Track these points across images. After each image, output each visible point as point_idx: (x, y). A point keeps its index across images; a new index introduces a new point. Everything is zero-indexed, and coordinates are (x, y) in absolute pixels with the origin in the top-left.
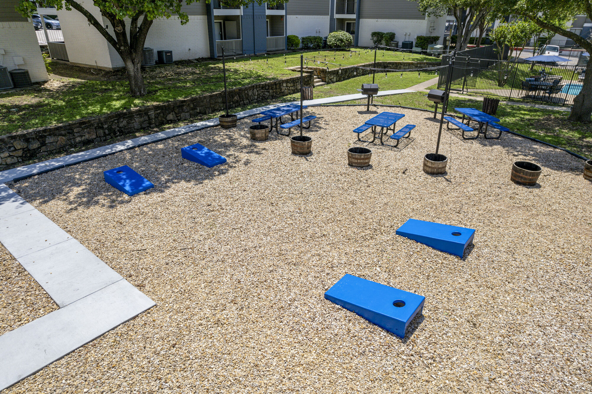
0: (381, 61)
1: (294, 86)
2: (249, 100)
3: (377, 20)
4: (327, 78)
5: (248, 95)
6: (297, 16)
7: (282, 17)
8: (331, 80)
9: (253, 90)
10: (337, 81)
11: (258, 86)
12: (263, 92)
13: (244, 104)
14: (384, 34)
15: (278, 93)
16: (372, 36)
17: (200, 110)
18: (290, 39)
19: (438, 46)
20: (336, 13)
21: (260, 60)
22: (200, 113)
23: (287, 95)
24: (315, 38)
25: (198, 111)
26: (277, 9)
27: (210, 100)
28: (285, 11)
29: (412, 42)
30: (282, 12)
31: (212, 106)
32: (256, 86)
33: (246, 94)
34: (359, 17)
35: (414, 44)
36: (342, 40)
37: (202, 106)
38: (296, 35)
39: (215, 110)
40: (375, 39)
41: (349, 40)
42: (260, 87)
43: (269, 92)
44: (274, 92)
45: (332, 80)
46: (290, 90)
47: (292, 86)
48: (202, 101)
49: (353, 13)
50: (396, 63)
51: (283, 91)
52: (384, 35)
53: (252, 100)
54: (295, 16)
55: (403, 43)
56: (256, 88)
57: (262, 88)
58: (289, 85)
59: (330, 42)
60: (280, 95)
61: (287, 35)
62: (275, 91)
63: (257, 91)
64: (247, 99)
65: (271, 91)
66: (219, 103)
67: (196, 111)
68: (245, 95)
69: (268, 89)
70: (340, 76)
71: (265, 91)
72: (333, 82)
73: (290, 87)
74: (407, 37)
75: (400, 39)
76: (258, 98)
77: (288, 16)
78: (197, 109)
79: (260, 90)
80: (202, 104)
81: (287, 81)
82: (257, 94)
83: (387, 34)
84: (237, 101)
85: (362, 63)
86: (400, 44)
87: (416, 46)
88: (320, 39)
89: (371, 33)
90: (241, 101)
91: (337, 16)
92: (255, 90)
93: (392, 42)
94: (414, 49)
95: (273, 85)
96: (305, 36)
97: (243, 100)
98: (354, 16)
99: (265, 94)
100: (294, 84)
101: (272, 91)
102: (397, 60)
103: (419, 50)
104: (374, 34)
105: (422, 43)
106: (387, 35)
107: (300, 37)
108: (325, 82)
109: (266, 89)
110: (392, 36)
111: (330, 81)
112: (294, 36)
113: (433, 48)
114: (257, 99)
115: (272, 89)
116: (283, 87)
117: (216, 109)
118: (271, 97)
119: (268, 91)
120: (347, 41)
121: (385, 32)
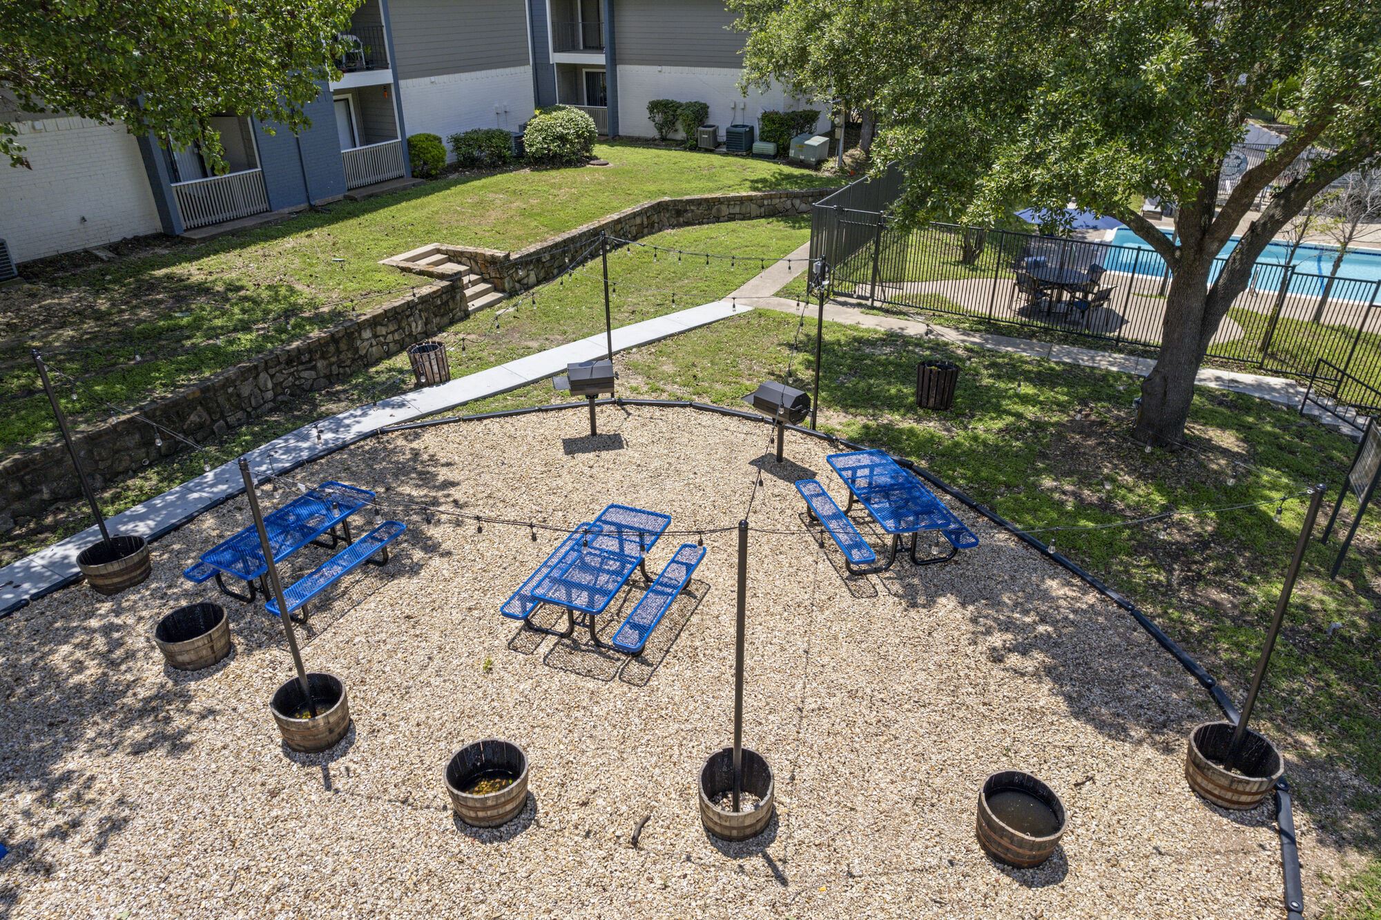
0: (667, 198)
1: (400, 328)
2: (244, 410)
3: (659, 68)
4: (506, 280)
5: (239, 396)
6: (433, 79)
7: (386, 88)
8: (519, 281)
9: (256, 378)
10: (539, 283)
11: (270, 364)
12: (292, 374)
13: (230, 427)
14: (680, 105)
15: (348, 363)
16: (651, 111)
17: (52, 492)
18: (415, 146)
19: (816, 141)
20: (555, 51)
21: (315, 232)
22: (55, 499)
23: (377, 362)
24: (490, 135)
25: (46, 496)
26: (368, 69)
27: (91, 452)
28: (390, 71)
29: (752, 128)
30: (383, 77)
31: (101, 465)
32: (266, 362)
33: (231, 395)
34: (613, 61)
35: (757, 132)
36: (562, 138)
37: (61, 477)
38: (433, 133)
39: (118, 474)
40: (659, 117)
41: (587, 134)
42: (279, 363)
43: (314, 368)
44: (331, 364)
45: (525, 281)
46: (388, 344)
47: (392, 333)
48: (59, 462)
49: (598, 48)
50: (707, 200)
51: (363, 352)
52: (679, 111)
53: (255, 409)
54: (427, 80)
55: (728, 132)
56: (266, 369)
57: (289, 362)
58: (382, 330)
59: (531, 146)
60: (354, 368)
61: (408, 135)
62: (334, 359)
63: (272, 377)
64: (237, 407)
65: (320, 364)
66: (128, 449)
67: (37, 497)
68: (229, 400)
69: (310, 360)
70: (547, 264)
71: (300, 368)
72: (528, 288)
73: (385, 337)
74: (739, 113)
75: (722, 120)
76: (276, 395)
77: (402, 83)
78: (41, 491)
79: (280, 372)
80: (56, 471)
81: (375, 322)
82: (270, 385)
83: (689, 105)
84: (201, 426)
85: (614, 209)
86: (722, 135)
87: (762, 140)
88: (505, 136)
89: (647, 104)
90: (214, 421)
91: (557, 58)
92: (263, 376)
93: (701, 129)
94: (759, 146)
95: (327, 344)
96: (461, 130)
97: (223, 417)
98: (599, 59)
99: (300, 378)
100: (399, 323)
101: (325, 363)
102: (711, 191)
103: (770, 148)
104: (655, 106)
105: (776, 131)
106: (687, 112)
107: (445, 134)
108: (503, 291)
109: (303, 363)
110: (699, 113)
111: (517, 285)
112: (428, 137)
113: (803, 147)
114: (274, 400)
115: (323, 357)
116: (363, 341)
117: (121, 469)
118: (323, 381)
119: (309, 365)
120: (579, 136)
121: (683, 101)
